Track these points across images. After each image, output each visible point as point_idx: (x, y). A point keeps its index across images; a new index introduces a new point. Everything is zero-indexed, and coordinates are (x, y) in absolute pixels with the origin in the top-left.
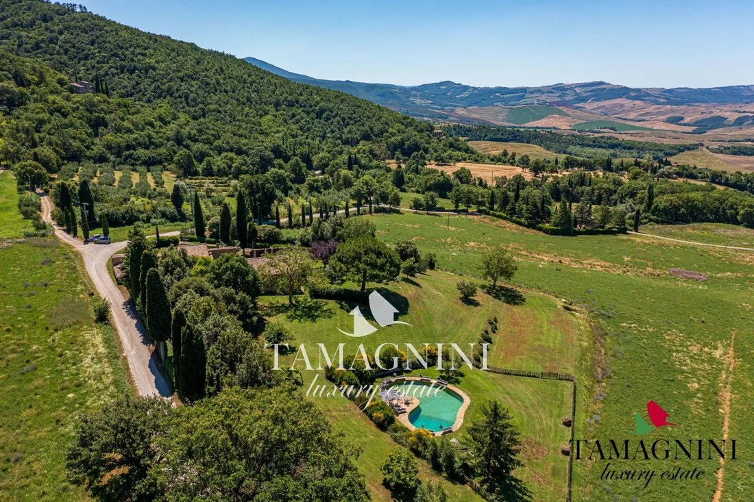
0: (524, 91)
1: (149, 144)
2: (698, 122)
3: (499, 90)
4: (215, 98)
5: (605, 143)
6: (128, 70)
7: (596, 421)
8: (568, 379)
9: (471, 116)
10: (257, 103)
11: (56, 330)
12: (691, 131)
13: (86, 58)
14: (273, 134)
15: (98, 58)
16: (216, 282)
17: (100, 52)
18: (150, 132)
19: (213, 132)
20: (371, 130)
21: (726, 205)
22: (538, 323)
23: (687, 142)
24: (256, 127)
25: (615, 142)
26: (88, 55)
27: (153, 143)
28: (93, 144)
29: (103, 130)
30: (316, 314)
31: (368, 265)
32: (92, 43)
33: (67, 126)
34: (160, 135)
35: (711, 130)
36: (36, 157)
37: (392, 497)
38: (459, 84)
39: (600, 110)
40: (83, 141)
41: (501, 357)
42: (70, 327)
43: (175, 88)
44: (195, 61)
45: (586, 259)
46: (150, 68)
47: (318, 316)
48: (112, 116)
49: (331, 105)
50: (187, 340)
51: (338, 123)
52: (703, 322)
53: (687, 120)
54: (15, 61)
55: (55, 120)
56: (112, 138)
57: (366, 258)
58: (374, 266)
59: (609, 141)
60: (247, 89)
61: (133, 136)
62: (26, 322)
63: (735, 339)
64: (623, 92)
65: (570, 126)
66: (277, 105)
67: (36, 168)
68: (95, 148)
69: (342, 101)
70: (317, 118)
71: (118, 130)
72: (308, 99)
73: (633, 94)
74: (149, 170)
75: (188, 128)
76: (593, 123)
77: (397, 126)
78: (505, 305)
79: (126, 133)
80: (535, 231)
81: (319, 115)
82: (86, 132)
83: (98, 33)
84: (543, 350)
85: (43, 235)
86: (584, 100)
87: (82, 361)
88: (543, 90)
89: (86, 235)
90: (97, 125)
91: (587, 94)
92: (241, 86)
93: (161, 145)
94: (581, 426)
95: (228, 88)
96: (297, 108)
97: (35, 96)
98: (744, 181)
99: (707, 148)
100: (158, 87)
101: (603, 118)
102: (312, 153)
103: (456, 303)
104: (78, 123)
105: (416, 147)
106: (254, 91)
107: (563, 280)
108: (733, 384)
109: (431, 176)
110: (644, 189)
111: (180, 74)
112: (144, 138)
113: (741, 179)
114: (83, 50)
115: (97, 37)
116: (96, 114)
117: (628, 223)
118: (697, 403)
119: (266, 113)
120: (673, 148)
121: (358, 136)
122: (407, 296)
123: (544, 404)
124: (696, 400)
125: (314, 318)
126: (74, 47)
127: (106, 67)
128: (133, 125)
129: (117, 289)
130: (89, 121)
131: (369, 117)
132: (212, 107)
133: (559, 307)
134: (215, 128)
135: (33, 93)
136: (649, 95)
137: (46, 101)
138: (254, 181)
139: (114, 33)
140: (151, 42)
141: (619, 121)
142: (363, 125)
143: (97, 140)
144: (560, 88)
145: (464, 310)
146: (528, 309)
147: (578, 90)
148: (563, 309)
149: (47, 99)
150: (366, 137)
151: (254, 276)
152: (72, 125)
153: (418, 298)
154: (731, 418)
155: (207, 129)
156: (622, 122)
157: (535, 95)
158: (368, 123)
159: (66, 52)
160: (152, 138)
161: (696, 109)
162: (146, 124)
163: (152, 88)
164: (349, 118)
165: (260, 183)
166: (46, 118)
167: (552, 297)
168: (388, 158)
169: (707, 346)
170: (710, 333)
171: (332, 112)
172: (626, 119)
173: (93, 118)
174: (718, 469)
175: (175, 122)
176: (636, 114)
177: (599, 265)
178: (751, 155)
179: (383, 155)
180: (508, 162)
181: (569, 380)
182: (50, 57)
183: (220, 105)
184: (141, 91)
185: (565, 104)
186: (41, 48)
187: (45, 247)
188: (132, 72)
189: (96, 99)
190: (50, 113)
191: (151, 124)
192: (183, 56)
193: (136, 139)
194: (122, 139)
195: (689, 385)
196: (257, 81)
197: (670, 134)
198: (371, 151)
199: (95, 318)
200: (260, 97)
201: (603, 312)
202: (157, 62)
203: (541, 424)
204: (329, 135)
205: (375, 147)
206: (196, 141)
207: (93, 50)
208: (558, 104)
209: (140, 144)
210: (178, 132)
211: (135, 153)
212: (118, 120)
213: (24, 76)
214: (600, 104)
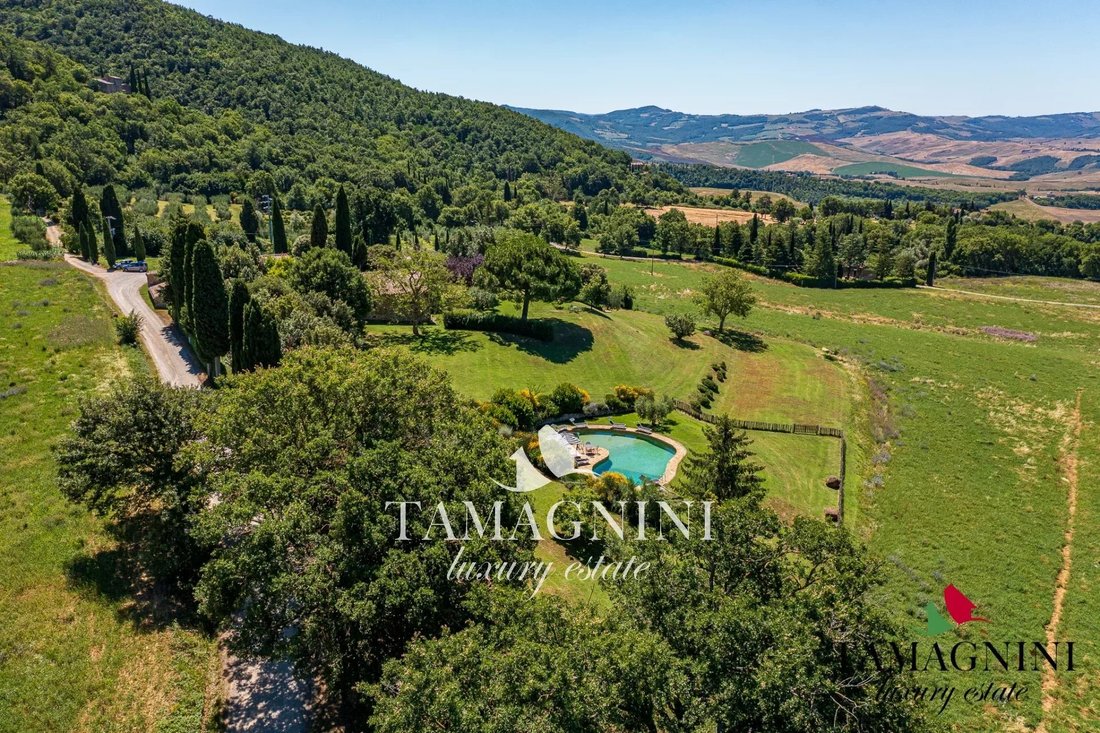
0: (761, 121)
1: (210, 165)
2: (1017, 165)
3: (726, 118)
4: (308, 108)
5: (882, 190)
6: (179, 68)
7: (876, 485)
8: (833, 433)
9: (685, 156)
10: (370, 119)
11: (57, 351)
12: (1007, 177)
13: (118, 50)
14: (393, 161)
15: (135, 51)
16: (301, 287)
17: (138, 42)
18: (212, 149)
19: (306, 152)
20: (539, 158)
21: (1063, 251)
22: (788, 372)
23: (1003, 191)
24: (369, 150)
25: (895, 190)
26: (120, 46)
27: (216, 165)
28: (126, 163)
29: (142, 144)
30: (453, 346)
31: (531, 275)
32: (127, 28)
33: (87, 136)
34: (227, 153)
35: (1037, 177)
36: (39, 170)
37: (567, 554)
38: (668, 111)
39: (874, 148)
40: (111, 158)
41: (732, 409)
42: (80, 347)
43: (250, 94)
44: (278, 57)
45: (856, 314)
46: (211, 64)
47: (455, 349)
48: (155, 124)
49: (479, 123)
50: (252, 324)
51: (490, 148)
52: (1033, 380)
53: (1001, 162)
54: (10, 44)
55: (69, 127)
56: (154, 155)
57: (529, 264)
58: (541, 276)
59: (888, 188)
60: (355, 98)
61: (186, 153)
62: (12, 343)
63: (1081, 400)
64: (907, 121)
65: (831, 170)
66: (400, 121)
67: (40, 183)
68: (129, 169)
69: (496, 117)
70: (459, 141)
71: (164, 144)
72: (446, 114)
73: (922, 125)
74: (209, 202)
75: (267, 146)
76: (863, 165)
77: (577, 153)
78: (737, 352)
79: (176, 148)
80: (780, 282)
81: (462, 136)
82: (116, 146)
83: (136, 14)
84: (795, 403)
85: (46, 258)
86: (851, 133)
87: (95, 386)
88: (791, 118)
89: (111, 263)
90: (132, 136)
91: (856, 125)
92: (347, 94)
93: (228, 167)
94: (854, 489)
95: (328, 96)
96: (430, 126)
97: (40, 93)
98: (1086, 234)
99: (1032, 198)
100: (225, 93)
101: (878, 158)
102: (451, 186)
103: (665, 344)
104: (104, 133)
105: (605, 183)
106: (366, 101)
107: (823, 329)
108: (1081, 449)
109: (627, 216)
110: (940, 235)
111: (258, 74)
112: (202, 157)
113: (1083, 232)
114: (113, 39)
115: (134, 20)
116: (131, 122)
117: (918, 274)
118: (1027, 470)
119: (384, 132)
120: (982, 197)
121: (519, 166)
122: (591, 328)
123: (797, 462)
124: (1026, 466)
125: (450, 351)
126: (100, 34)
127: (147, 63)
128: (187, 138)
129: (155, 314)
130: (121, 132)
131: (535, 140)
132: (304, 121)
133: (818, 355)
134: (308, 146)
135: (37, 88)
136: (947, 126)
137: (57, 100)
138: (363, 196)
139: (158, 15)
140: (213, 29)
141: (901, 163)
142: (526, 151)
143: (132, 159)
144: (815, 117)
145: (678, 353)
146: (771, 357)
147: (841, 119)
148: (823, 358)
149: (58, 97)
150: (532, 168)
151: (359, 281)
152: (94, 134)
153: (607, 331)
154: (1081, 488)
155: (296, 147)
156: (906, 164)
157: (779, 126)
158: (533, 149)
159: (88, 41)
160: (214, 156)
161: (1014, 146)
162: (206, 137)
163: (216, 93)
164: (507, 141)
165: (372, 198)
166: (57, 124)
167: (808, 347)
168: (563, 199)
169: (1041, 406)
170: (1044, 392)
171: (480, 132)
172: (912, 161)
173: (126, 125)
174: (1064, 546)
175: (248, 137)
176: (926, 154)
177: (876, 320)
178: (1095, 208)
179: (555, 195)
180: (740, 205)
181: (835, 436)
182: (64, 49)
183: (315, 119)
184: (198, 97)
185: (822, 139)
186: (50, 35)
187: (48, 269)
188: (185, 71)
189: (131, 100)
190: (61, 117)
191: (214, 139)
192: (262, 50)
193: (190, 158)
194: (168, 157)
195: (1015, 450)
196: (371, 88)
197: (977, 180)
198: (539, 187)
199: (118, 339)
200: (375, 110)
201: (884, 363)
202: (223, 57)
203: (793, 484)
204: (476, 165)
205: (545, 182)
206: (279, 163)
207: (129, 38)
208: (813, 138)
209: (195, 166)
210: (254, 150)
211: (189, 177)
212: (164, 129)
213: (23, 64)
214: (874, 139)
